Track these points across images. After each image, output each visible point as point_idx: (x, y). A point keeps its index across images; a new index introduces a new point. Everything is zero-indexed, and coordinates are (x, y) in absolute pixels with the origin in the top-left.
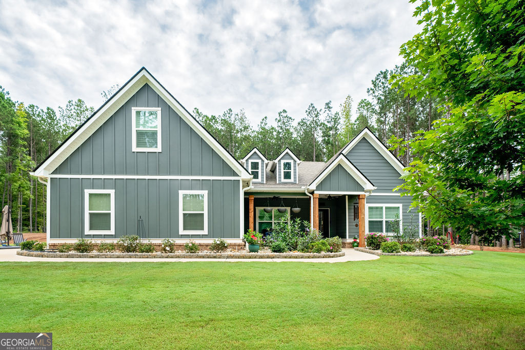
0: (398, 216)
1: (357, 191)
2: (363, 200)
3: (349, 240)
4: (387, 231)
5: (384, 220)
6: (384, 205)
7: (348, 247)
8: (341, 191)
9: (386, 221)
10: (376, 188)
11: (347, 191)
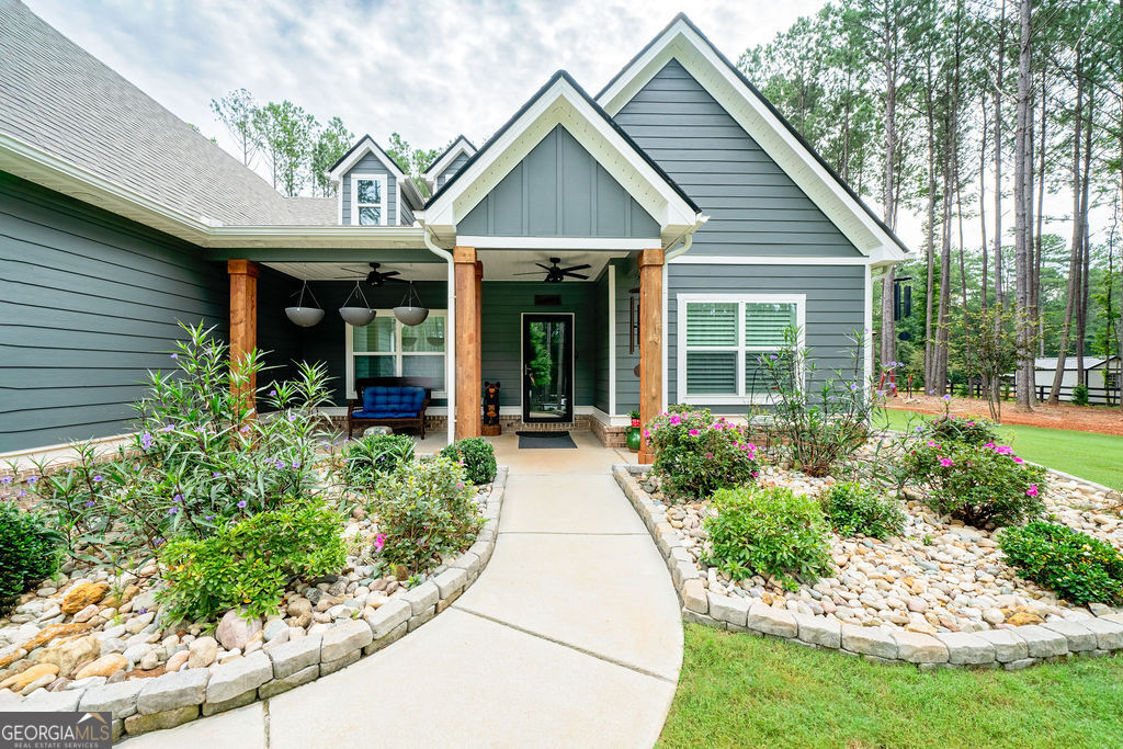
0: (791, 336)
1: (632, 236)
2: (654, 272)
3: (617, 421)
4: (751, 389)
5: (742, 349)
6: (743, 300)
7: (613, 446)
8: (565, 234)
9: (750, 356)
10: (705, 219)
11: (589, 235)
